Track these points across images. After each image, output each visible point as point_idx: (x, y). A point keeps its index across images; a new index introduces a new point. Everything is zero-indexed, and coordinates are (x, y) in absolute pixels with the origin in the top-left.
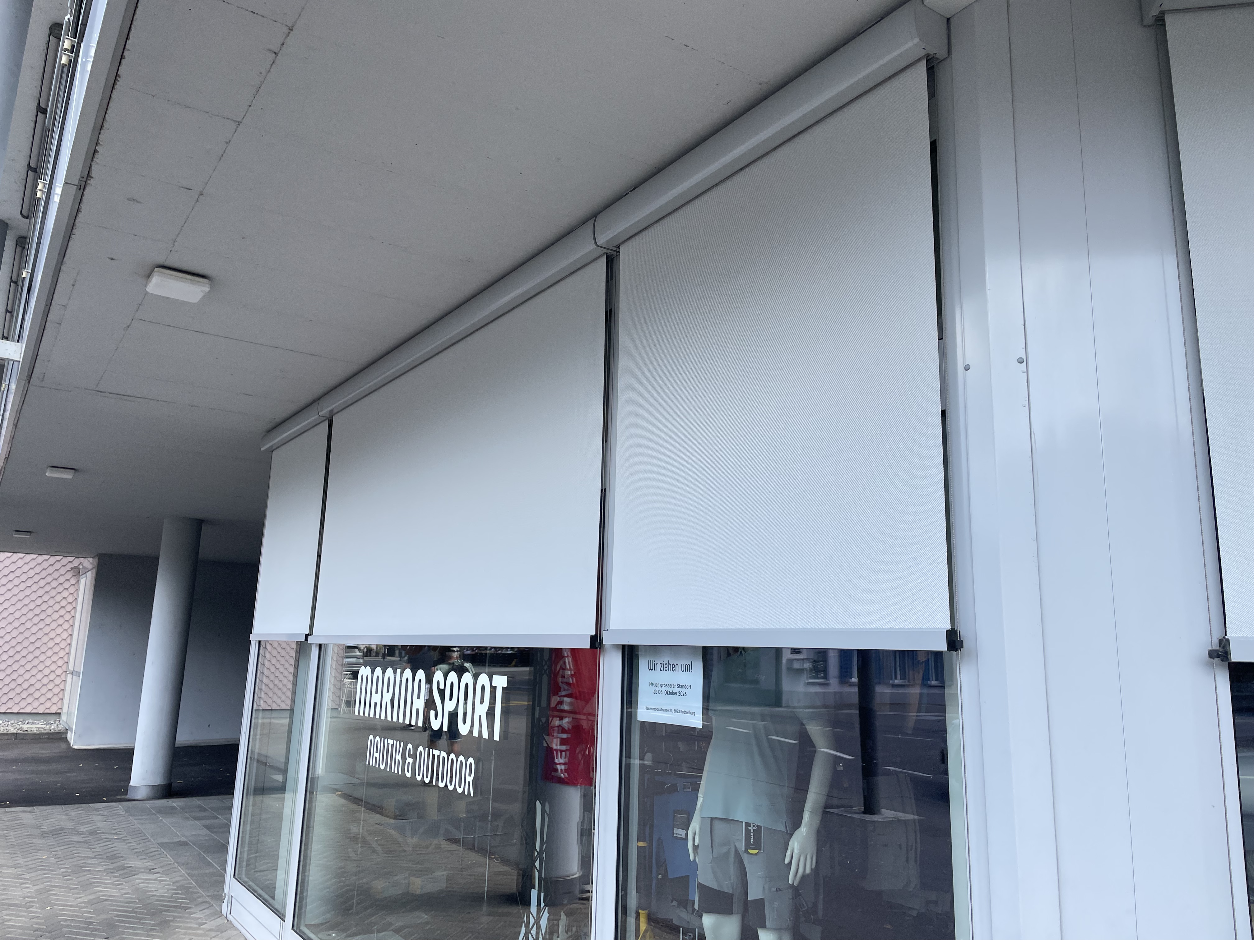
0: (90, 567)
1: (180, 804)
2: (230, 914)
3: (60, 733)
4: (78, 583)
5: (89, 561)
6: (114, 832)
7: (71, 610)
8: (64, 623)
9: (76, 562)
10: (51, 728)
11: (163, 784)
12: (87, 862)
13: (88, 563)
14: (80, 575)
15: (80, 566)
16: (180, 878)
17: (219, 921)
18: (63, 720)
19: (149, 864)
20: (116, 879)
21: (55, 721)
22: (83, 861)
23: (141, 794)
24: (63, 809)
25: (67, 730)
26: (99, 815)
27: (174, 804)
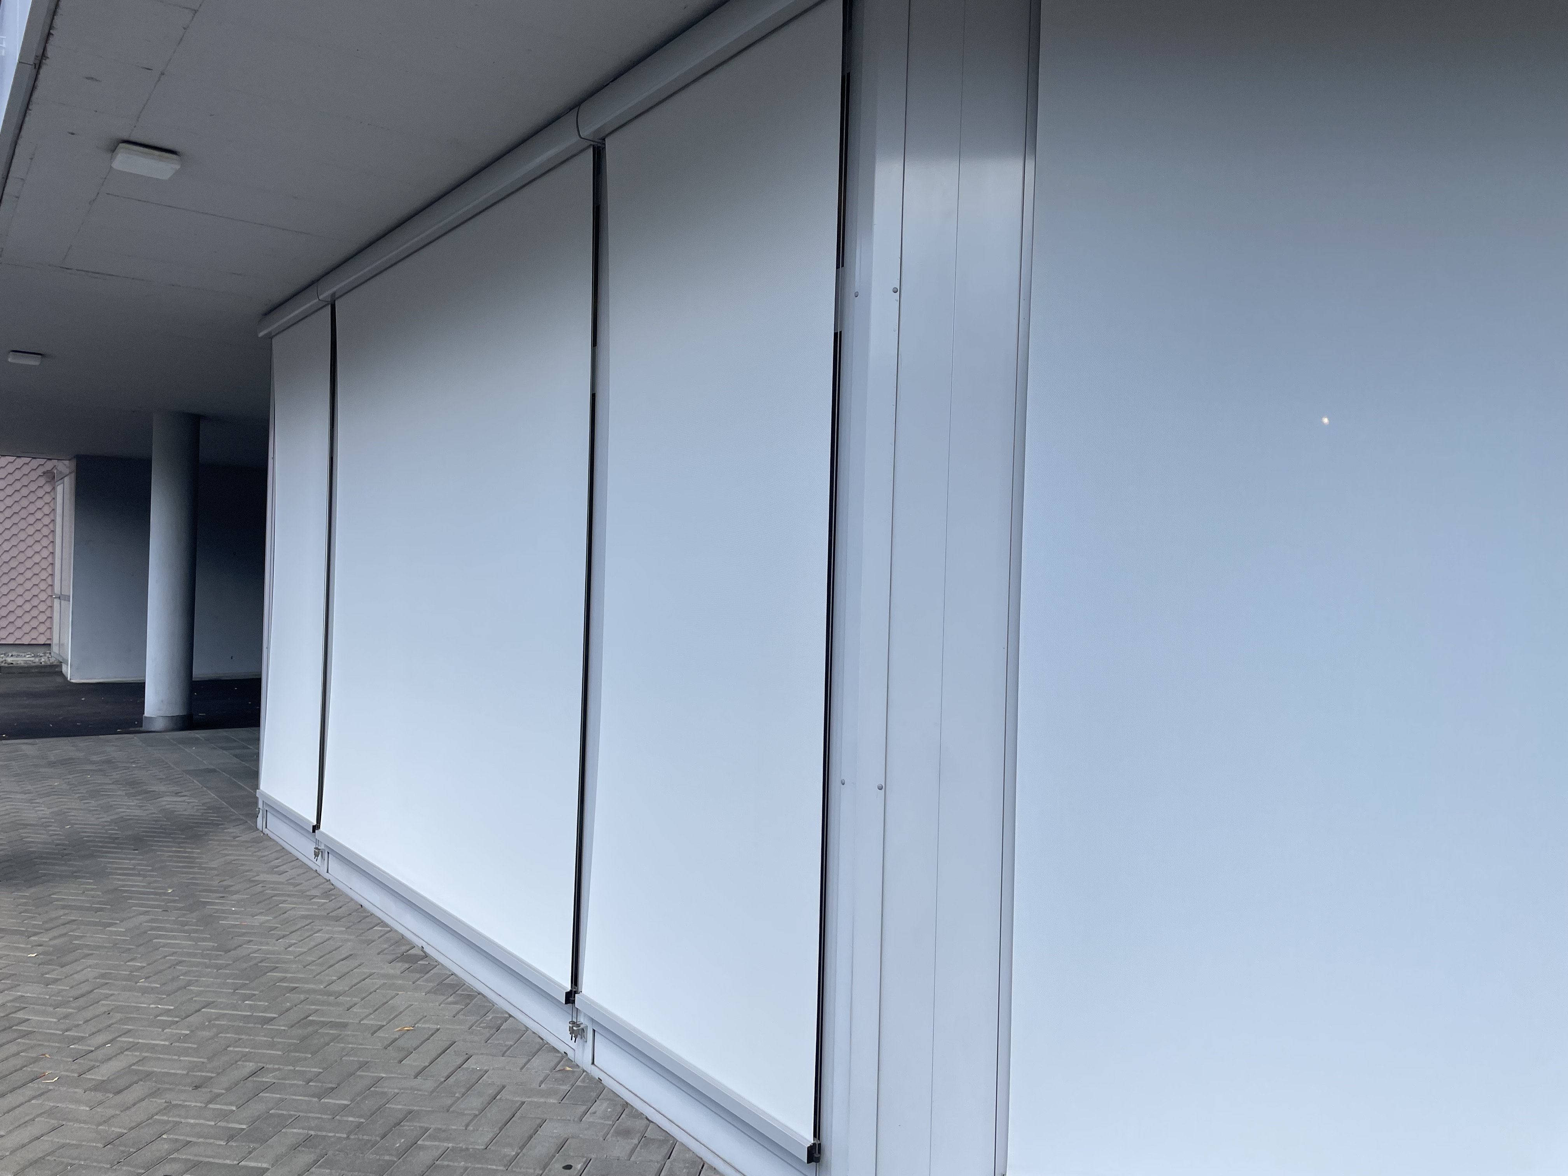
0: (67, 471)
1: (204, 735)
2: (266, 827)
3: (52, 666)
4: (55, 490)
5: (65, 465)
6: (132, 761)
7: (49, 524)
8: (42, 538)
9: (49, 465)
10: (41, 661)
11: (183, 714)
12: (105, 788)
13: (65, 467)
14: (55, 481)
15: (53, 470)
16: (209, 800)
17: (255, 835)
18: (54, 653)
19: (174, 788)
20: (138, 802)
21: (45, 653)
22: (99, 787)
23: (159, 725)
24: (69, 741)
25: (61, 662)
26: (113, 745)
27: (198, 736)
